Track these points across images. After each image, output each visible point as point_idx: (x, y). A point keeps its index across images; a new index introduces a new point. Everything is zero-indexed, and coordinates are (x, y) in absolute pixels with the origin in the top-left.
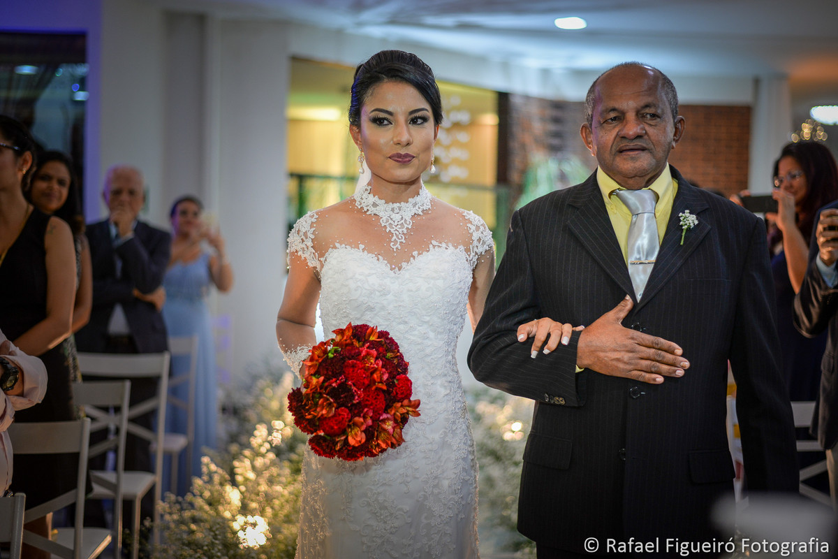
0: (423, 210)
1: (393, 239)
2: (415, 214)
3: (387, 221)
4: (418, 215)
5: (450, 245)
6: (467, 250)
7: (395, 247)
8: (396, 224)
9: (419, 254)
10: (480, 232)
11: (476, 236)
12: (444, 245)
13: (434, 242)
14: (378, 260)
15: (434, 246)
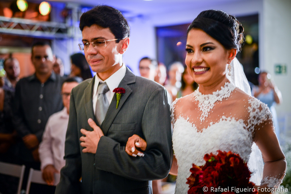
0: (223, 98)
1: (202, 115)
2: (217, 101)
3: (201, 104)
4: (219, 101)
5: (233, 118)
6: (246, 122)
7: (202, 120)
8: (205, 106)
9: (213, 124)
10: (255, 112)
11: (252, 115)
12: (229, 119)
13: (224, 117)
14: (193, 126)
15: (223, 120)
